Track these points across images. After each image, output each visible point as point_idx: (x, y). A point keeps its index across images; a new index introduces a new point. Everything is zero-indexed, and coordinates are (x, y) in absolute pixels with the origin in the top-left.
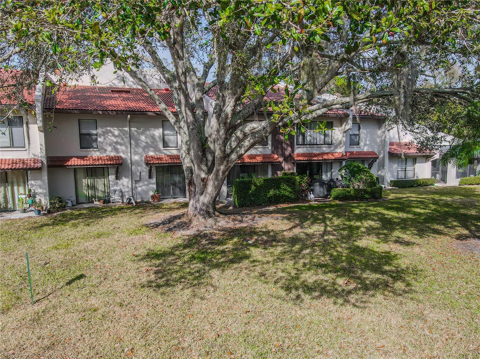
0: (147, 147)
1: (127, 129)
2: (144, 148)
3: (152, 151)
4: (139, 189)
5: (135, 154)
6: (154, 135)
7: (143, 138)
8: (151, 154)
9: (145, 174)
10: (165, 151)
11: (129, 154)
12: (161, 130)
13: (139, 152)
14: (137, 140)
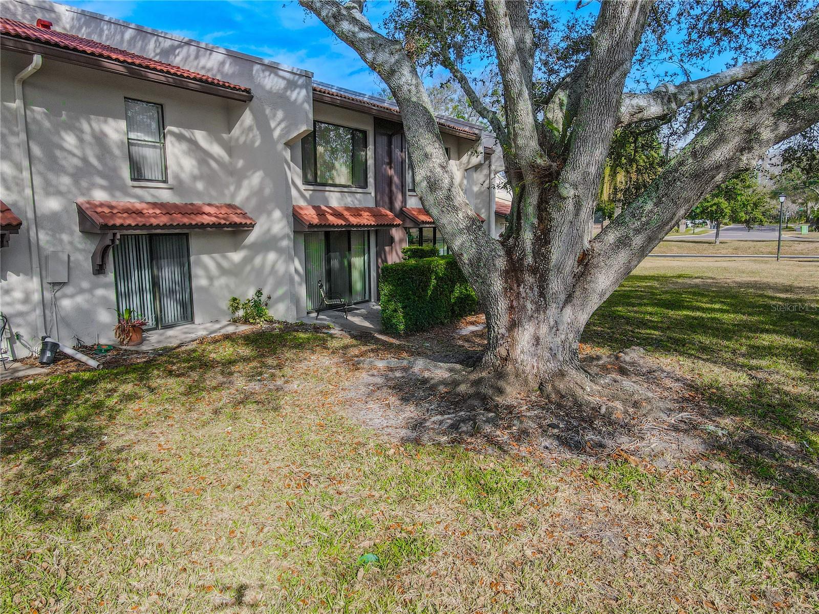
0: (83, 172)
1: (17, 105)
2: (77, 176)
3: (103, 188)
4: (66, 303)
5: (48, 194)
6: (105, 135)
7: (70, 140)
8: (100, 196)
9: (83, 258)
10: (139, 191)
11: (28, 192)
12: (123, 124)
13: (63, 189)
14: (51, 147)
